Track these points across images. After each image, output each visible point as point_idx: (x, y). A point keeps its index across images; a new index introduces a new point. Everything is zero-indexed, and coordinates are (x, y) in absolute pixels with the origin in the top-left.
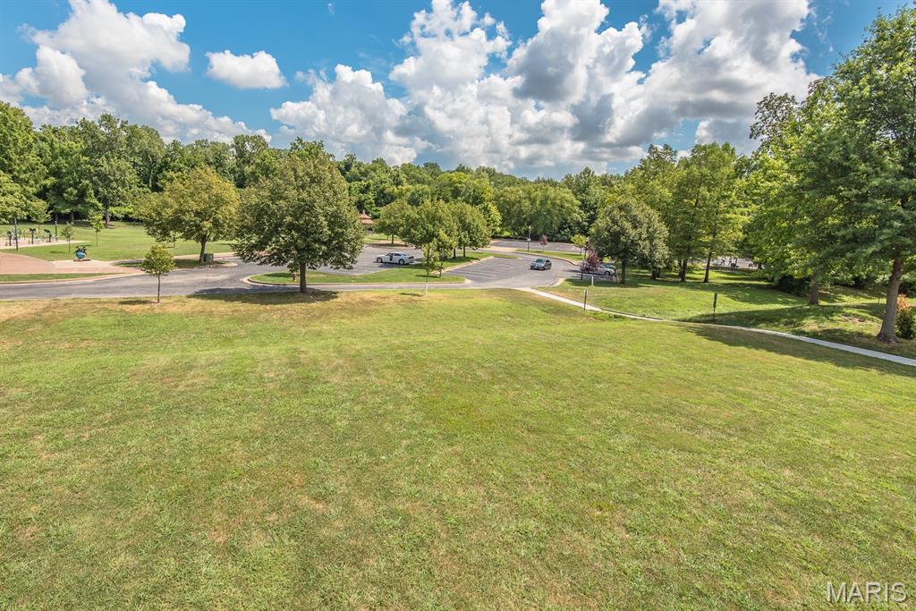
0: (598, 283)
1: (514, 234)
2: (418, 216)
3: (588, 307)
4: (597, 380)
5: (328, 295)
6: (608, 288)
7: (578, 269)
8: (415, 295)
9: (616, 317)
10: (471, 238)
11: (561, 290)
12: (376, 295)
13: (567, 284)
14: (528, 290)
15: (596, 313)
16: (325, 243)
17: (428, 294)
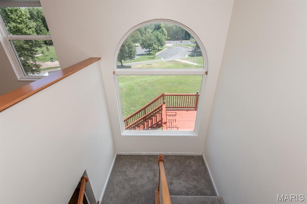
0: (197, 56)
1: (171, 38)
2: (145, 39)
3: (195, 64)
4: (197, 83)
5: (129, 67)
6: (199, 57)
7: (191, 50)
8: (151, 65)
9: (201, 66)
10: (161, 44)
11: (187, 59)
12: (141, 66)
13: (189, 57)
14: (179, 60)
15: (196, 66)
16: (127, 54)
17: (154, 64)
